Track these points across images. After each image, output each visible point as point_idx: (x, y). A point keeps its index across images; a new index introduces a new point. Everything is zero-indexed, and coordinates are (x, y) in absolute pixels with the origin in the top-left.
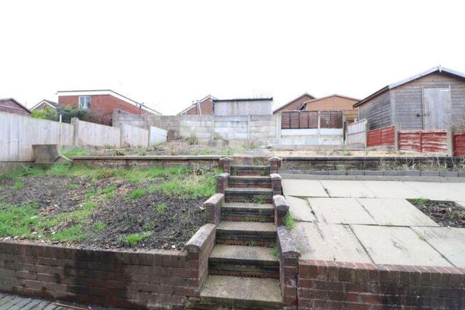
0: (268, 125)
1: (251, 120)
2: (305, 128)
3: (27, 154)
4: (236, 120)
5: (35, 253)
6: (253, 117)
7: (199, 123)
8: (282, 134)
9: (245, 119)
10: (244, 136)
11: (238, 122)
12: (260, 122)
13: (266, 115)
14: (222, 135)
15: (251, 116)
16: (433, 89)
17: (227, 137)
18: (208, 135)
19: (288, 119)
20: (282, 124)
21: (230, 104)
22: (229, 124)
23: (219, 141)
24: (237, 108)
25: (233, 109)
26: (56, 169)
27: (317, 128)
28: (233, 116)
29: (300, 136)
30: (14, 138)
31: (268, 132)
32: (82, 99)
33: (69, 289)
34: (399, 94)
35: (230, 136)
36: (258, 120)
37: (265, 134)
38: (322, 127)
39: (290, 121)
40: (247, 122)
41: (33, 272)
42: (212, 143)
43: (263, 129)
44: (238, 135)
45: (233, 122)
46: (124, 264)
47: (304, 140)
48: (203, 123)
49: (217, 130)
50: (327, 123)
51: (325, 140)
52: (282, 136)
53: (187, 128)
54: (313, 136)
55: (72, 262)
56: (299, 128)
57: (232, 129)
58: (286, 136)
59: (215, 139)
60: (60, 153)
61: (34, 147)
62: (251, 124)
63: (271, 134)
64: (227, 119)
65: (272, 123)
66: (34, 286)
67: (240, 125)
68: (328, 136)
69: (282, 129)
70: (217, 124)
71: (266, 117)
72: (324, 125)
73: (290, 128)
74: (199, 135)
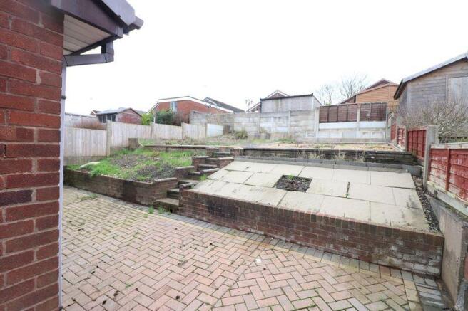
0: (307, 119)
1: (291, 116)
2: (344, 121)
3: (126, 144)
4: (278, 115)
5: (113, 180)
6: (293, 113)
7: (248, 119)
8: (320, 128)
9: (285, 115)
10: (285, 130)
11: (279, 118)
12: (300, 116)
13: (307, 110)
14: (266, 129)
15: (291, 112)
16: (461, 78)
17: (270, 131)
18: (255, 129)
19: (326, 114)
20: (320, 118)
21: (274, 102)
22: (272, 120)
23: (263, 134)
24: (281, 105)
25: (277, 106)
26: (136, 151)
27: (356, 121)
28: (277, 112)
29: (338, 129)
30: (120, 135)
31: (305, 126)
32: (172, 104)
33: (122, 195)
34: (416, 87)
35: (273, 130)
36: (297, 115)
37: (304, 128)
38: (361, 120)
39: (328, 115)
40: (287, 117)
41: (112, 187)
42: (257, 137)
43: (302, 123)
44: (280, 129)
45: (275, 117)
46: (135, 186)
47: (341, 134)
48: (251, 119)
49: (262, 125)
50: (369, 115)
51: (364, 133)
52: (319, 130)
53: (239, 123)
54: (351, 129)
55: (122, 184)
56: (337, 121)
57: (274, 124)
58: (324, 130)
59: (260, 132)
60: (140, 143)
61: (130, 139)
62: (292, 119)
63: (309, 128)
64: (272, 115)
65: (311, 117)
66: (112, 192)
67: (281, 120)
68: (369, 129)
69: (320, 122)
70: (262, 120)
71: (306, 112)
72: (363, 118)
73: (328, 122)
74: (248, 129)
